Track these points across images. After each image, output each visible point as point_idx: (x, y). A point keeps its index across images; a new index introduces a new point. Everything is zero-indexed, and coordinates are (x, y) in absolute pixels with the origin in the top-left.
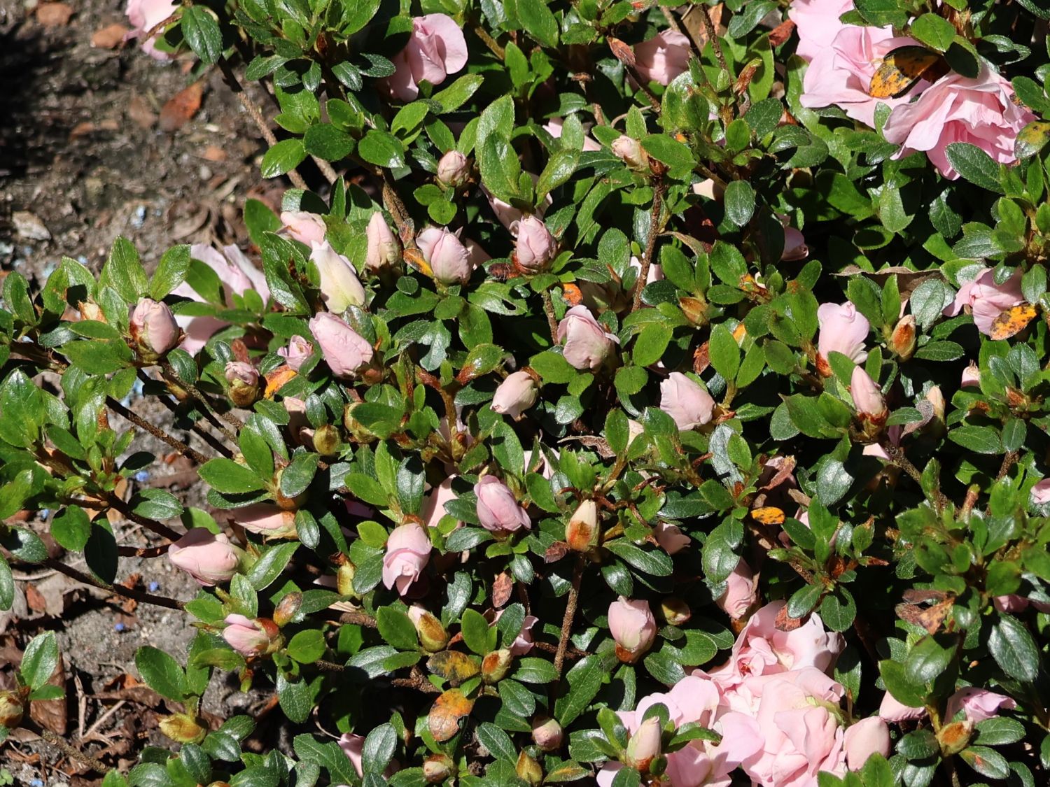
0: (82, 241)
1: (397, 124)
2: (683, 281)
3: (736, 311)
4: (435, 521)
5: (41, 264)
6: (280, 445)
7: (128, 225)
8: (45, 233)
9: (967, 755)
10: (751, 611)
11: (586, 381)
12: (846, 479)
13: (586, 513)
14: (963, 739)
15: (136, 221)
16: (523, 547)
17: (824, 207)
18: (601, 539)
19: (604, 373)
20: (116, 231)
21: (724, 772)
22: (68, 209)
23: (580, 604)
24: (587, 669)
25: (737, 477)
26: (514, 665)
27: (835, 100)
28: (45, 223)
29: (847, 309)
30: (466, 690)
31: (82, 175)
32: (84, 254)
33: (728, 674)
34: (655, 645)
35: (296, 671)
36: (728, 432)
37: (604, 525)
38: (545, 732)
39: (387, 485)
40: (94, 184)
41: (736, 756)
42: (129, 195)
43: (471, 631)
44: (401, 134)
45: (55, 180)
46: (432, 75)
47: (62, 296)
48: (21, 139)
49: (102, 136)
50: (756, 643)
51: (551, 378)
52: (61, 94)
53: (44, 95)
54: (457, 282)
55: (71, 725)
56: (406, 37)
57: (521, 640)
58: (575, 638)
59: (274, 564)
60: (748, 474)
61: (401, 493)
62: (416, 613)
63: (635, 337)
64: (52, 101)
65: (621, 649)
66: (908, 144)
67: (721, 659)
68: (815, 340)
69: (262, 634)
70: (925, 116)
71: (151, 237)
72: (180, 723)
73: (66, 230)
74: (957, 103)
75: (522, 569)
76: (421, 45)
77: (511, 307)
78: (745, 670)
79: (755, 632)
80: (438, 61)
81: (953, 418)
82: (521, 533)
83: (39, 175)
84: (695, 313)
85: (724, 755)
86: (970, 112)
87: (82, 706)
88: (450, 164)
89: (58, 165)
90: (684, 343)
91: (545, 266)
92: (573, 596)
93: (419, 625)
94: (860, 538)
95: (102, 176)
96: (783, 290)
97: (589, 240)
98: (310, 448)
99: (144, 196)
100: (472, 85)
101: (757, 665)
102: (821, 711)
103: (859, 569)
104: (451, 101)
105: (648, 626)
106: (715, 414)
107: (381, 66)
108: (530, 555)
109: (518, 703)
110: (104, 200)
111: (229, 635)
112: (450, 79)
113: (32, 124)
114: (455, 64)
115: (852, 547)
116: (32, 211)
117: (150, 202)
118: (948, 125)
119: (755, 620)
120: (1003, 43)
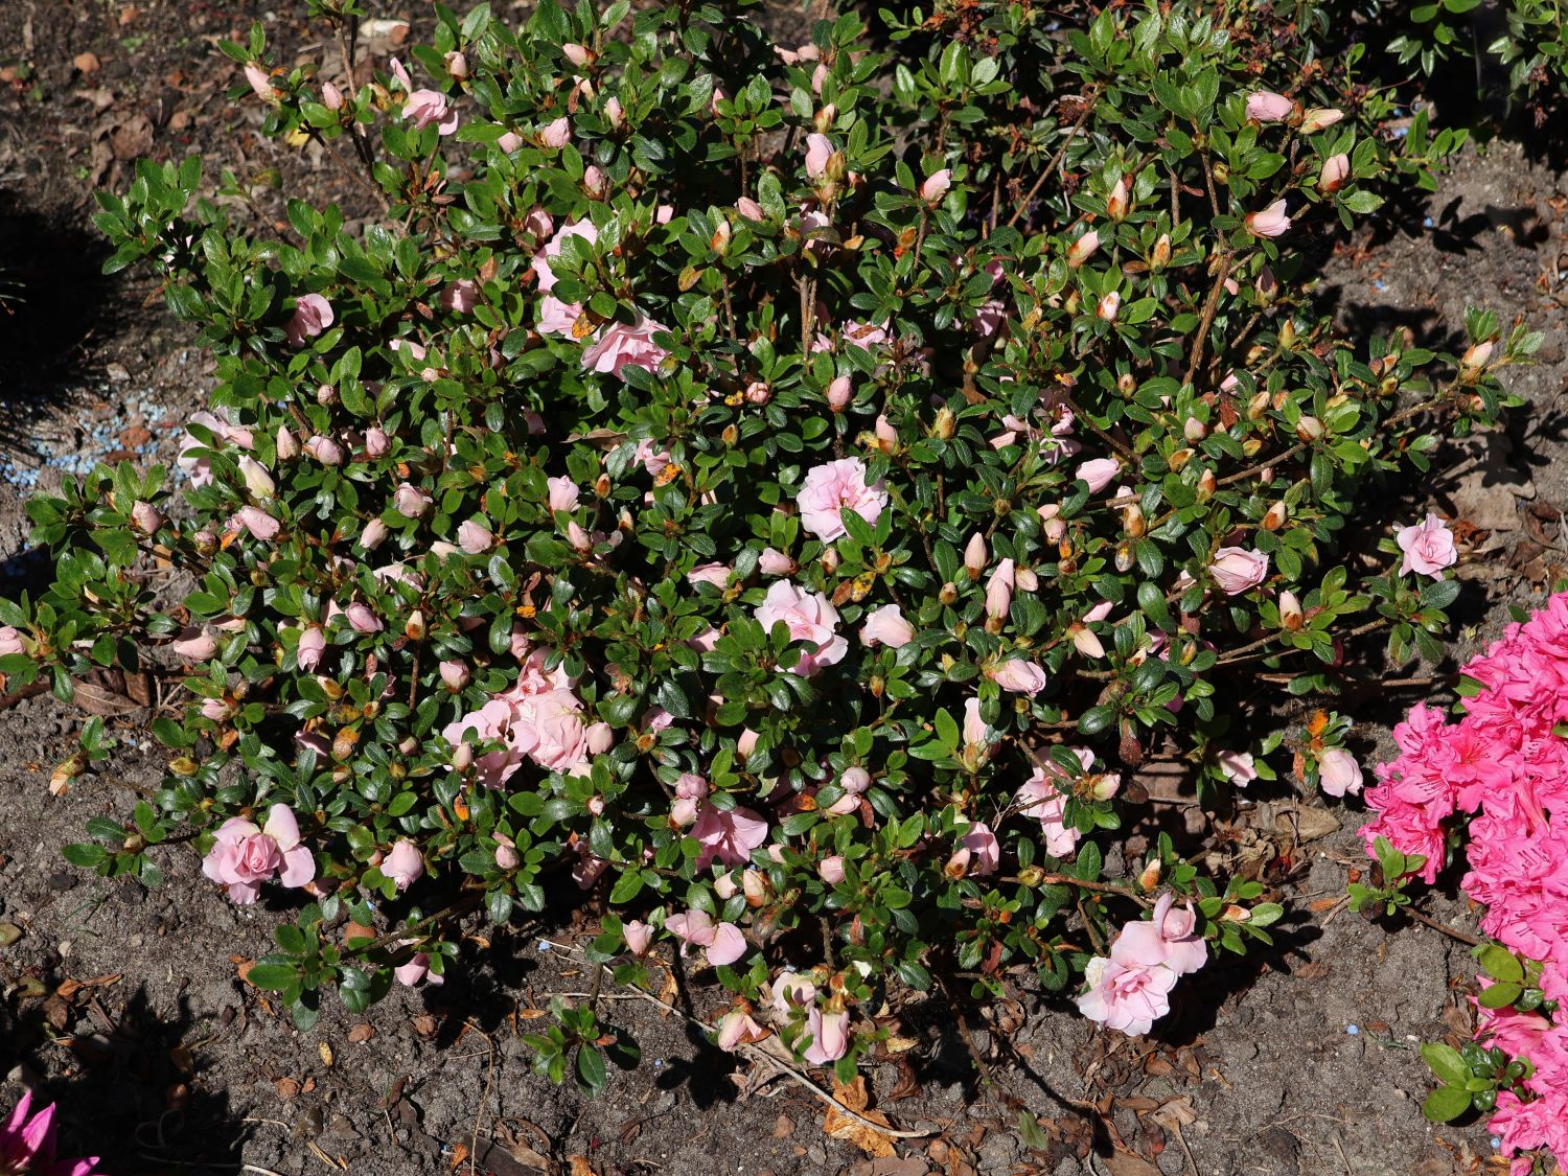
0: (150, 377)
1: (291, 368)
2: (471, 456)
3: (505, 473)
4: (328, 623)
5: (125, 396)
6: (232, 581)
7: (178, 365)
8: (127, 376)
9: (655, 752)
10: (527, 654)
11: (415, 526)
12: (570, 587)
13: (416, 618)
14: (651, 745)
15: (182, 362)
16: (379, 642)
17: (557, 393)
18: (428, 631)
19: (427, 517)
20: (171, 368)
21: (516, 759)
22: (140, 359)
23: (420, 665)
24: (428, 704)
25: (506, 588)
26: (382, 709)
27: (558, 327)
28: (127, 370)
29: (565, 479)
30: (354, 728)
31: (149, 334)
32: (151, 386)
33: (516, 694)
34: (470, 683)
35: (249, 728)
36: (500, 558)
37: (428, 623)
38: (405, 747)
39: (298, 602)
40: (156, 340)
41: (523, 749)
42: (177, 345)
43: (355, 691)
44: (294, 374)
45: (133, 338)
46: (312, 331)
47: (96, 489)
48: (113, 312)
49: (162, 307)
50: (533, 673)
51: (394, 525)
52: (134, 281)
53: (126, 282)
54: (335, 465)
55: (153, 700)
56: (293, 312)
57: (385, 693)
58: (423, 680)
59: (238, 647)
60: (513, 585)
61: (306, 609)
62: (321, 680)
63: (445, 491)
64: (131, 285)
65: (450, 687)
66: (597, 369)
67: (512, 685)
68: (548, 497)
69: (226, 708)
70: (606, 350)
71: (192, 371)
72: (181, 763)
73: (140, 372)
74: (625, 340)
75: (381, 653)
76: (304, 316)
77: (369, 477)
78: (526, 690)
79: (532, 665)
80: (315, 321)
81: (639, 528)
82: (378, 633)
83: (124, 336)
84: (479, 476)
85: (516, 748)
86: (632, 347)
87: (159, 688)
88: (324, 393)
89: (134, 329)
90: (473, 495)
91: (386, 454)
92: (416, 662)
93: (324, 687)
94: (583, 619)
95: (160, 334)
96: (528, 463)
97: (417, 423)
98: (250, 583)
99: (186, 345)
100: (338, 335)
101: (533, 688)
102: (572, 717)
103: (584, 638)
104: (324, 346)
105: (464, 673)
106: (494, 541)
107: (278, 334)
108: (385, 646)
109: (387, 733)
110: (163, 349)
111: (206, 711)
112: (324, 331)
113: (119, 300)
114: (327, 322)
115: (579, 626)
116: (118, 362)
117: (190, 348)
118: (620, 356)
119: (531, 658)
120: (651, 298)
